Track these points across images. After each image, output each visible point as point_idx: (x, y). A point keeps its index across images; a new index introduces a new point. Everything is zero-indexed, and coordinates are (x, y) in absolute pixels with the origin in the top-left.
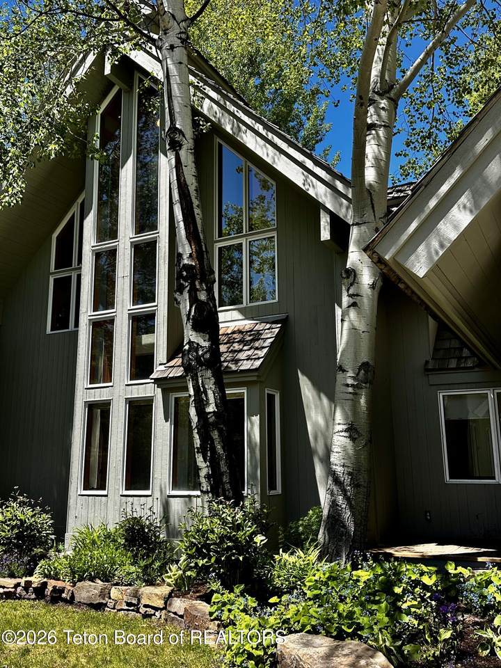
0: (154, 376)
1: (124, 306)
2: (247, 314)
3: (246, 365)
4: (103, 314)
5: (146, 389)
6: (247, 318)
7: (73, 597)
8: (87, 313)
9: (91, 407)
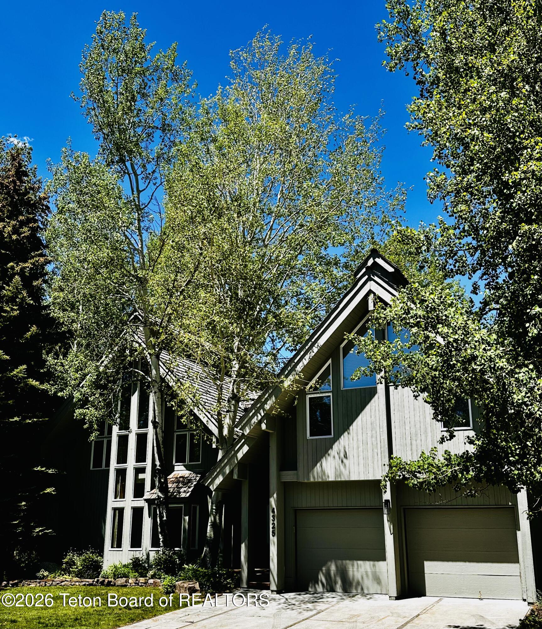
0: (145, 497)
1: (131, 463)
2: (188, 468)
3: (183, 495)
4: (122, 466)
5: (140, 503)
6: (187, 470)
7: (115, 584)
8: (114, 464)
9: (115, 509)
